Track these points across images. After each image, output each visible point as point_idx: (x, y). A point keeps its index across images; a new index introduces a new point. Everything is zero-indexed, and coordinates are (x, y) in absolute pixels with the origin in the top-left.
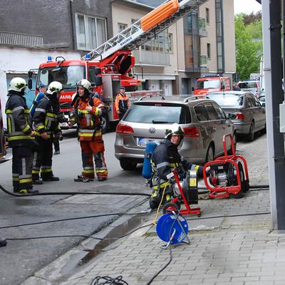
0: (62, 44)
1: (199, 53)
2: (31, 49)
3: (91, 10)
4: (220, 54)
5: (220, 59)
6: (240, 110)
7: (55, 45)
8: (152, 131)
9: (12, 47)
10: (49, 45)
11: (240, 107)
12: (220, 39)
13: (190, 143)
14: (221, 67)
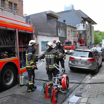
0: (55, 35)
1: (86, 38)
2: (47, 36)
3: (62, 27)
4: (91, 38)
5: (91, 40)
6: (102, 53)
7: (53, 35)
8: (81, 60)
9: (43, 35)
10: (52, 35)
11: (101, 52)
12: (91, 35)
13: (92, 64)
14: (91, 41)
